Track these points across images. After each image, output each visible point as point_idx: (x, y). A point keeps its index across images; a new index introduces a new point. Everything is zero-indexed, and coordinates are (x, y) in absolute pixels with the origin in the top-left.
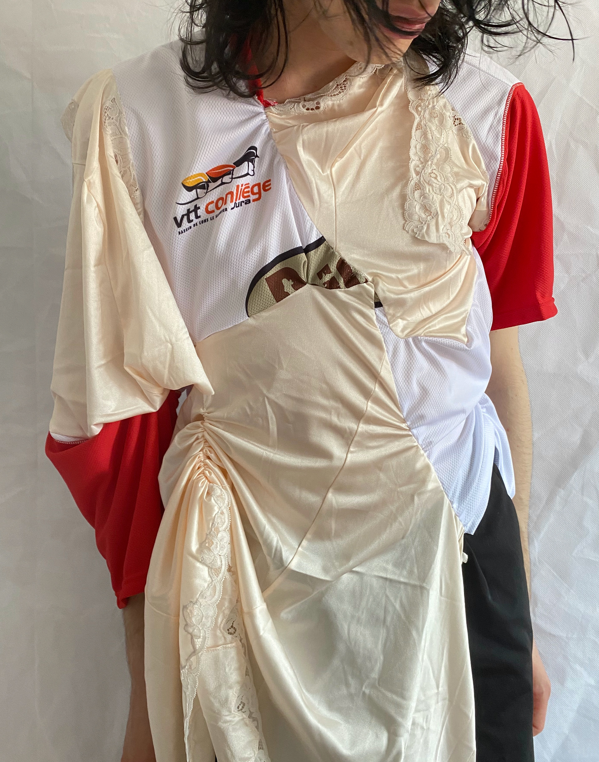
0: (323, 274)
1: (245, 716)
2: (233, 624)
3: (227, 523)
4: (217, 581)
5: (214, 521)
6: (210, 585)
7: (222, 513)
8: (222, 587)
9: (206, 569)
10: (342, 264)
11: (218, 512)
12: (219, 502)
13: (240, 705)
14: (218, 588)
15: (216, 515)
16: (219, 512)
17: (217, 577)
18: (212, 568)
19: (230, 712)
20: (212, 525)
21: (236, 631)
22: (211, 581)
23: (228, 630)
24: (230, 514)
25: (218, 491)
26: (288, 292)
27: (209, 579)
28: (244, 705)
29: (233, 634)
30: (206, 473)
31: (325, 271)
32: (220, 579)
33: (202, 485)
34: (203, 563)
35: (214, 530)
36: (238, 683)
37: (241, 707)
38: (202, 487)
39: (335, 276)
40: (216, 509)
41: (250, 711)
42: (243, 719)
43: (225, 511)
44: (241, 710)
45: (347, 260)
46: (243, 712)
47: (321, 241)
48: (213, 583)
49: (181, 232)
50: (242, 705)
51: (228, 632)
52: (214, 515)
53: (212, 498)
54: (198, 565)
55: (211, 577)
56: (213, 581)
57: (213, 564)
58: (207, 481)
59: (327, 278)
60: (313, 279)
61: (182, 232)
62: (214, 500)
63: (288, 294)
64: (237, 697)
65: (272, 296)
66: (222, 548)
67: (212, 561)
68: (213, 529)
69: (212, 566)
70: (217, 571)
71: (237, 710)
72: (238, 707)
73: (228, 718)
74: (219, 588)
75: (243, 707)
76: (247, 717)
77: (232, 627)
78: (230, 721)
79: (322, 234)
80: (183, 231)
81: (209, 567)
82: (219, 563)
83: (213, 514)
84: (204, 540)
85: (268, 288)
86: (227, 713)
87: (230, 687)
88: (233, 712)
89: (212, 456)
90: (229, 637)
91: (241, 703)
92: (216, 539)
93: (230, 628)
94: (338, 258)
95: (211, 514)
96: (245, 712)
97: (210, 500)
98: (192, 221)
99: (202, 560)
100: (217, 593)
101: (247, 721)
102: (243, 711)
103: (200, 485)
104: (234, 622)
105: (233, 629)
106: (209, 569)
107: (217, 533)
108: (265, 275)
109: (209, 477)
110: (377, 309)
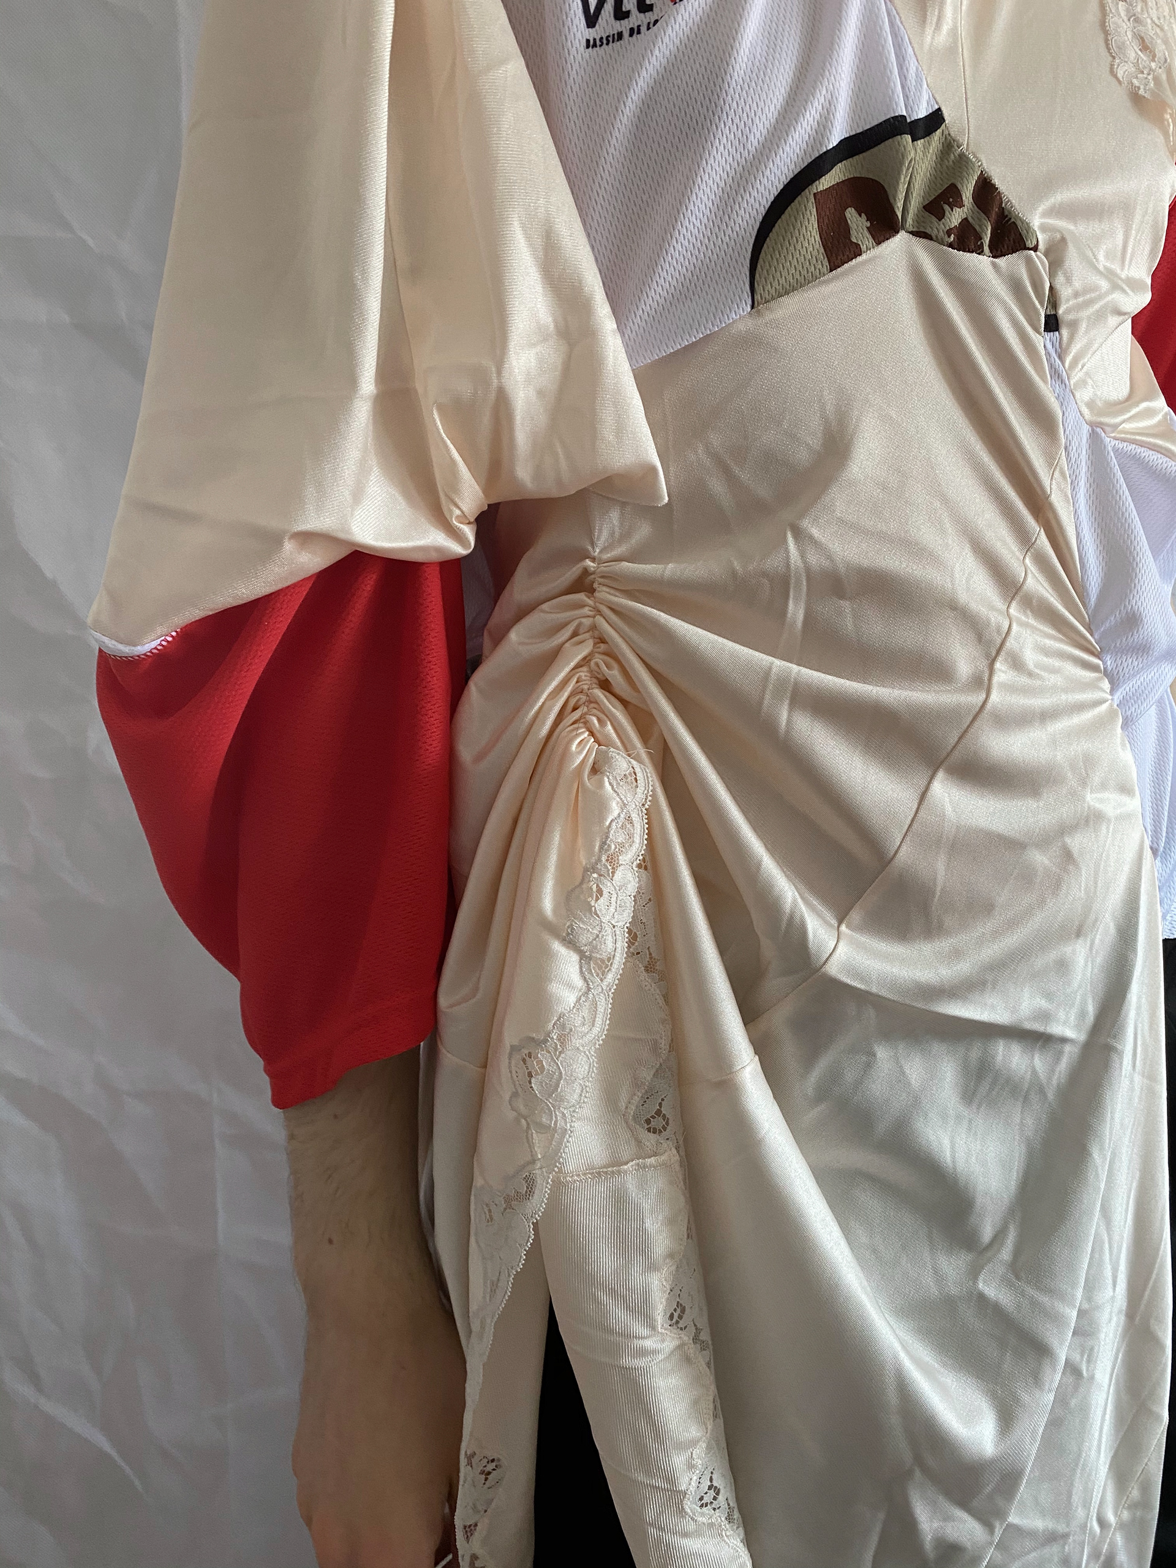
0: (946, 207)
1: (685, 1338)
2: (660, 1105)
3: (637, 847)
4: (600, 990)
5: (607, 837)
6: (583, 999)
7: (629, 819)
8: (610, 1006)
9: (575, 957)
10: (986, 190)
11: (619, 815)
12: (621, 791)
13: (675, 1310)
14: (601, 1009)
15: (614, 824)
16: (622, 816)
17: (602, 980)
18: (590, 958)
19: (653, 1328)
20: (601, 848)
21: (667, 1124)
22: (584, 989)
23: (648, 1121)
24: (647, 826)
25: (621, 763)
26: (860, 243)
27: (579, 982)
28: (683, 1311)
29: (660, 1132)
30: (592, 721)
31: (951, 200)
32: (608, 986)
33: (578, 750)
34: (570, 943)
35: (607, 860)
36: (671, 1255)
37: (676, 1317)
38: (580, 752)
39: (970, 219)
40: (615, 809)
41: (695, 1325)
42: (680, 1347)
43: (635, 816)
44: (677, 1322)
45: (996, 181)
46: (681, 1329)
47: (935, 119)
48: (591, 996)
49: (592, 42)
50: (679, 1310)
51: (646, 1127)
52: (607, 823)
53: (606, 779)
54: (557, 946)
55: (585, 980)
56: (589, 989)
57: (596, 948)
58: (593, 740)
59: (955, 217)
60: (918, 220)
61: (595, 45)
62: (610, 784)
63: (858, 252)
64: (669, 1291)
65: (822, 250)
66: (621, 907)
67: (595, 939)
68: (604, 858)
69: (591, 952)
70: (604, 966)
71: (669, 1322)
72: (671, 1317)
73: (649, 1344)
74: (604, 1006)
75: (680, 1317)
76: (691, 1341)
77: (658, 1112)
78: (654, 1352)
79: (937, 103)
80: (598, 43)
81: (582, 954)
82: (610, 945)
83: (606, 820)
84: (577, 883)
85: (816, 226)
86: (645, 1332)
87: (652, 1267)
88: (660, 1331)
89: (614, 675)
90: (650, 1139)
91: (677, 1306)
92: (609, 884)
93: (653, 1117)
94: (977, 170)
95: (602, 819)
96: (685, 1327)
97: (601, 785)
98: (626, 15)
99: (568, 934)
100: (599, 1021)
101: (692, 1349)
102: (680, 1325)
103: (574, 747)
104: (663, 1100)
105: (660, 1119)
106: (581, 959)
107: (613, 868)
108: (814, 185)
109: (599, 732)
110: (1048, 335)
